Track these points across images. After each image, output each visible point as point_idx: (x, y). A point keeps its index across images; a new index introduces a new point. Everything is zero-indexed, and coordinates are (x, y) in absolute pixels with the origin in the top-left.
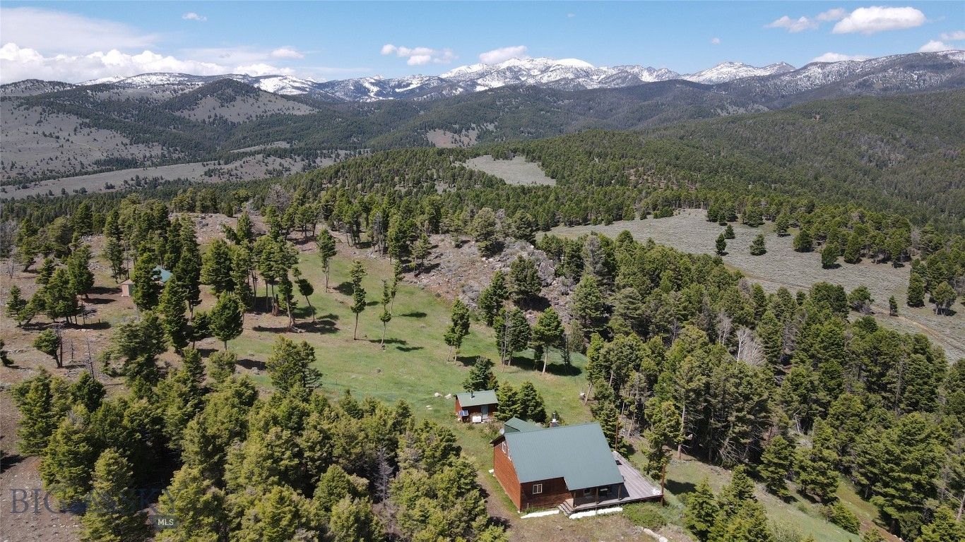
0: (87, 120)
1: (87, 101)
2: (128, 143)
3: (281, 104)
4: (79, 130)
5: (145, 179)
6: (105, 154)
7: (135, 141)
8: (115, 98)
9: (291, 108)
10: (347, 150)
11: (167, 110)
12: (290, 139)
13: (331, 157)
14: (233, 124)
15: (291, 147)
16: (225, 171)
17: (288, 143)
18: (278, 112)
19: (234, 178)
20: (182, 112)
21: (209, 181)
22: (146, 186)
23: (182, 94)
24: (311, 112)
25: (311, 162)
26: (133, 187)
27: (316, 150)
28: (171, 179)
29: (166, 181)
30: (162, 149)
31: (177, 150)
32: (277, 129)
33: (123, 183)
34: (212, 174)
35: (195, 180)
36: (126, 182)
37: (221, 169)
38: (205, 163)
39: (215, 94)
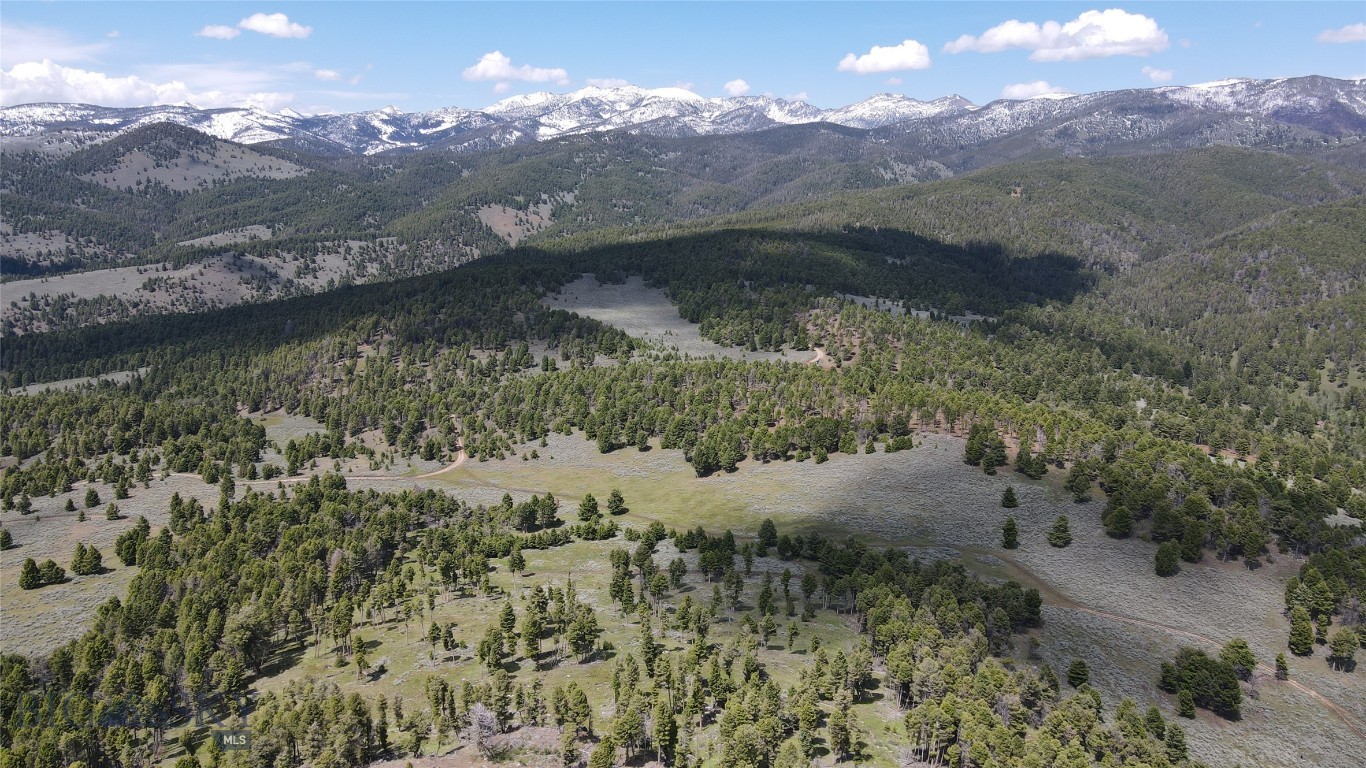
2: (10, 231)
5: (45, 297)
9: (266, 167)
10: (361, 240)
11: (68, 173)
12: (271, 221)
13: (338, 253)
14: (178, 194)
15: (274, 234)
16: (176, 281)
17: (268, 228)
18: (247, 174)
19: (190, 292)
20: (94, 175)
21: (152, 299)
22: (48, 309)
23: (91, 146)
24: (299, 174)
25: (308, 262)
26: (28, 313)
27: (314, 242)
28: (89, 297)
29: (80, 301)
30: (67, 241)
31: (91, 242)
32: (248, 203)
33: (10, 307)
34: (156, 287)
35: (128, 297)
36: (14, 305)
37: (169, 278)
38: (141, 268)
39: (145, 147)
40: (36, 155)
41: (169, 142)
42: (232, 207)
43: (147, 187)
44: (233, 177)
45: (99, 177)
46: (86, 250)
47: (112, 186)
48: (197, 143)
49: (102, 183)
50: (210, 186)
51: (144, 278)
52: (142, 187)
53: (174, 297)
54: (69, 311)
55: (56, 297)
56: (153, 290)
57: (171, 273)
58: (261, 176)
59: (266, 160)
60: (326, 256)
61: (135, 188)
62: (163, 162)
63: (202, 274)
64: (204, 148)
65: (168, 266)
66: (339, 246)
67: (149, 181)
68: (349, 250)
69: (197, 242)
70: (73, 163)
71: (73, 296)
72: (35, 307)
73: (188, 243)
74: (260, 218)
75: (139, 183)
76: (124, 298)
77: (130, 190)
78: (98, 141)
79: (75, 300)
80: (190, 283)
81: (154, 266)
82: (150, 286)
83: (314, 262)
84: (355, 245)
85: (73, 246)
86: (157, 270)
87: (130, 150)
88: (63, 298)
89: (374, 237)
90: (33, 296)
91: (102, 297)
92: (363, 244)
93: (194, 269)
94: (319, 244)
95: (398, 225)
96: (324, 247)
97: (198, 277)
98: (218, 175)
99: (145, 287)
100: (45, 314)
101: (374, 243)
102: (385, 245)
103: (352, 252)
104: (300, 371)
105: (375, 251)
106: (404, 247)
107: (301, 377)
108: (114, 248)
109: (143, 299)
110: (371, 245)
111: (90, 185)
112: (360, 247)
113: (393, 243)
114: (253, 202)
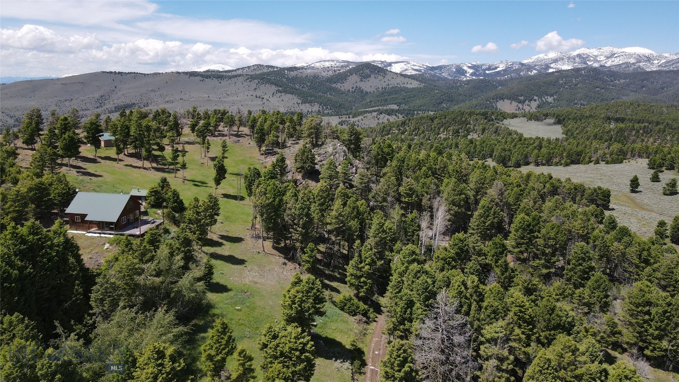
0: (281, 89)
1: (284, 77)
2: (300, 102)
3: (400, 80)
4: (275, 94)
6: (286, 109)
7: (304, 102)
8: (300, 75)
9: (406, 83)
11: (328, 83)
12: (400, 103)
15: (399, 108)
17: (398, 105)
18: (396, 85)
20: (337, 84)
23: (338, 73)
24: (419, 86)
30: (319, 107)
31: (328, 108)
34: (343, 124)
37: (349, 121)
38: (341, 117)
39: (358, 73)
40: (318, 77)
41: (368, 71)
43: (355, 90)
46: (325, 111)
47: (342, 89)
48: (378, 72)
50: (380, 89)
61: (351, 90)
62: (364, 80)
63: (362, 119)
65: (351, 116)
67: (357, 87)
70: (331, 80)
74: (396, 102)
75: (353, 88)
81: (345, 116)
85: (321, 109)
87: (352, 74)
95: (456, 107)
98: (384, 85)
108: (336, 111)
111: (334, 88)
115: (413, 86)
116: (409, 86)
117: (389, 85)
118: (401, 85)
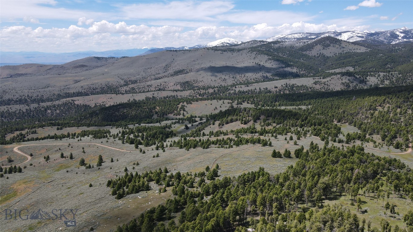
1: (271, 48)
5: (289, 84)
9: (356, 49)
10: (384, 73)
11: (300, 51)
12: (354, 66)
13: (375, 76)
14: (328, 57)
15: (354, 69)
16: (323, 82)
17: (353, 68)
18: (349, 51)
19: (326, 85)
20: (306, 52)
21: (315, 87)
22: (289, 87)
23: (307, 44)
24: (366, 51)
25: (364, 79)
26: (284, 88)
27: (367, 73)
28: (299, 85)
29: (297, 86)
30: (297, 70)
31: (303, 70)
32: (348, 60)
33: (281, 86)
34: (317, 83)
35: (309, 86)
36: (282, 85)
37: (321, 81)
38: (314, 78)
39: (321, 44)
40: (293, 47)
41: (328, 42)
42: (343, 61)
43: (320, 55)
44: (345, 52)
45: (308, 53)
46: (301, 72)
47: (310, 55)
48: (336, 42)
49: (308, 54)
50: (338, 54)
51: (314, 81)
52: (318, 55)
53: (321, 86)
54: (294, 88)
55: (291, 85)
56: (316, 84)
57: (322, 80)
58: (354, 51)
59: (356, 47)
60: (371, 77)
61: (316, 55)
62: (325, 48)
63: (330, 81)
64: (338, 43)
65: (321, 78)
66: (376, 74)
67: (320, 53)
68: (379, 75)
69: (330, 71)
70: (302, 49)
71: (296, 84)
72: (287, 87)
73: (328, 71)
74: (351, 64)
75: (318, 54)
76: (308, 86)
77: (315, 56)
78: (309, 43)
79: (296, 86)
80: (326, 83)
81: (317, 78)
82: (315, 83)
83: (366, 79)
84: (382, 74)
85: (298, 71)
86: (318, 79)
87: (317, 45)
88: (293, 85)
89: (389, 72)
90: (287, 84)
91: (303, 85)
92: (385, 74)
93: (328, 79)
94: (369, 73)
95: (400, 68)
96: (370, 74)
97: (329, 81)
98: (340, 51)
99: (314, 83)
100: (288, 89)
101: (389, 74)
102: (393, 74)
103: (380, 77)
104: (355, 112)
105: (389, 76)
106: (401, 75)
107: (355, 114)
108: (308, 72)
109: (313, 87)
110: (387, 74)
111: (305, 55)
112: (383, 75)
113: (396, 74)
114: (350, 59)
115: (362, 51)
116: (358, 51)
117: (343, 51)
118: (353, 50)
